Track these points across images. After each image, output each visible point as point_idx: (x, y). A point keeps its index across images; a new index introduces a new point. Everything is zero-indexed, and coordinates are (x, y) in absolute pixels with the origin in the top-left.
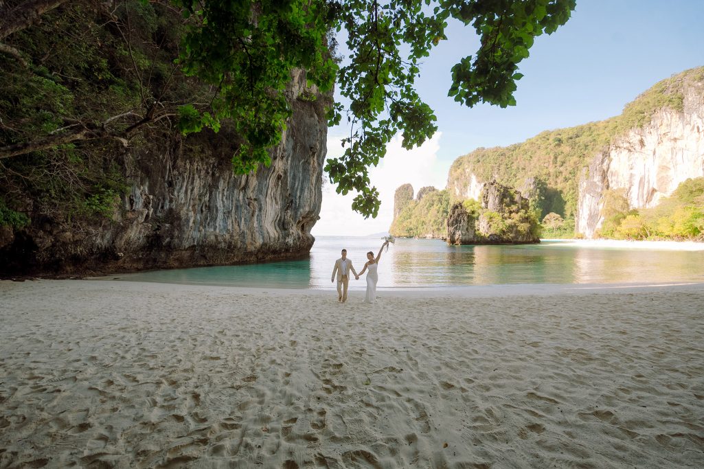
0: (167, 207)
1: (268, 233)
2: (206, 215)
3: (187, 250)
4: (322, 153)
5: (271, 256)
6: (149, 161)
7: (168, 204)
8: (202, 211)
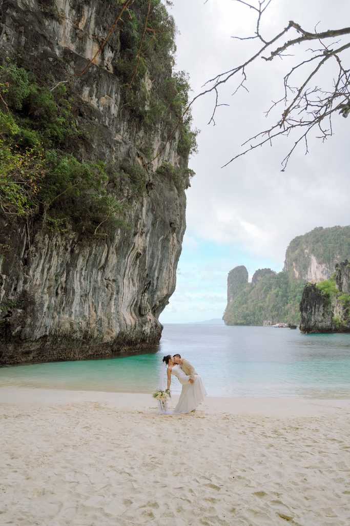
0: (20, 289)
1: (125, 320)
2: (62, 299)
3: (37, 341)
4: (182, 229)
5: (126, 348)
6: (7, 234)
7: (22, 285)
8: (57, 294)
